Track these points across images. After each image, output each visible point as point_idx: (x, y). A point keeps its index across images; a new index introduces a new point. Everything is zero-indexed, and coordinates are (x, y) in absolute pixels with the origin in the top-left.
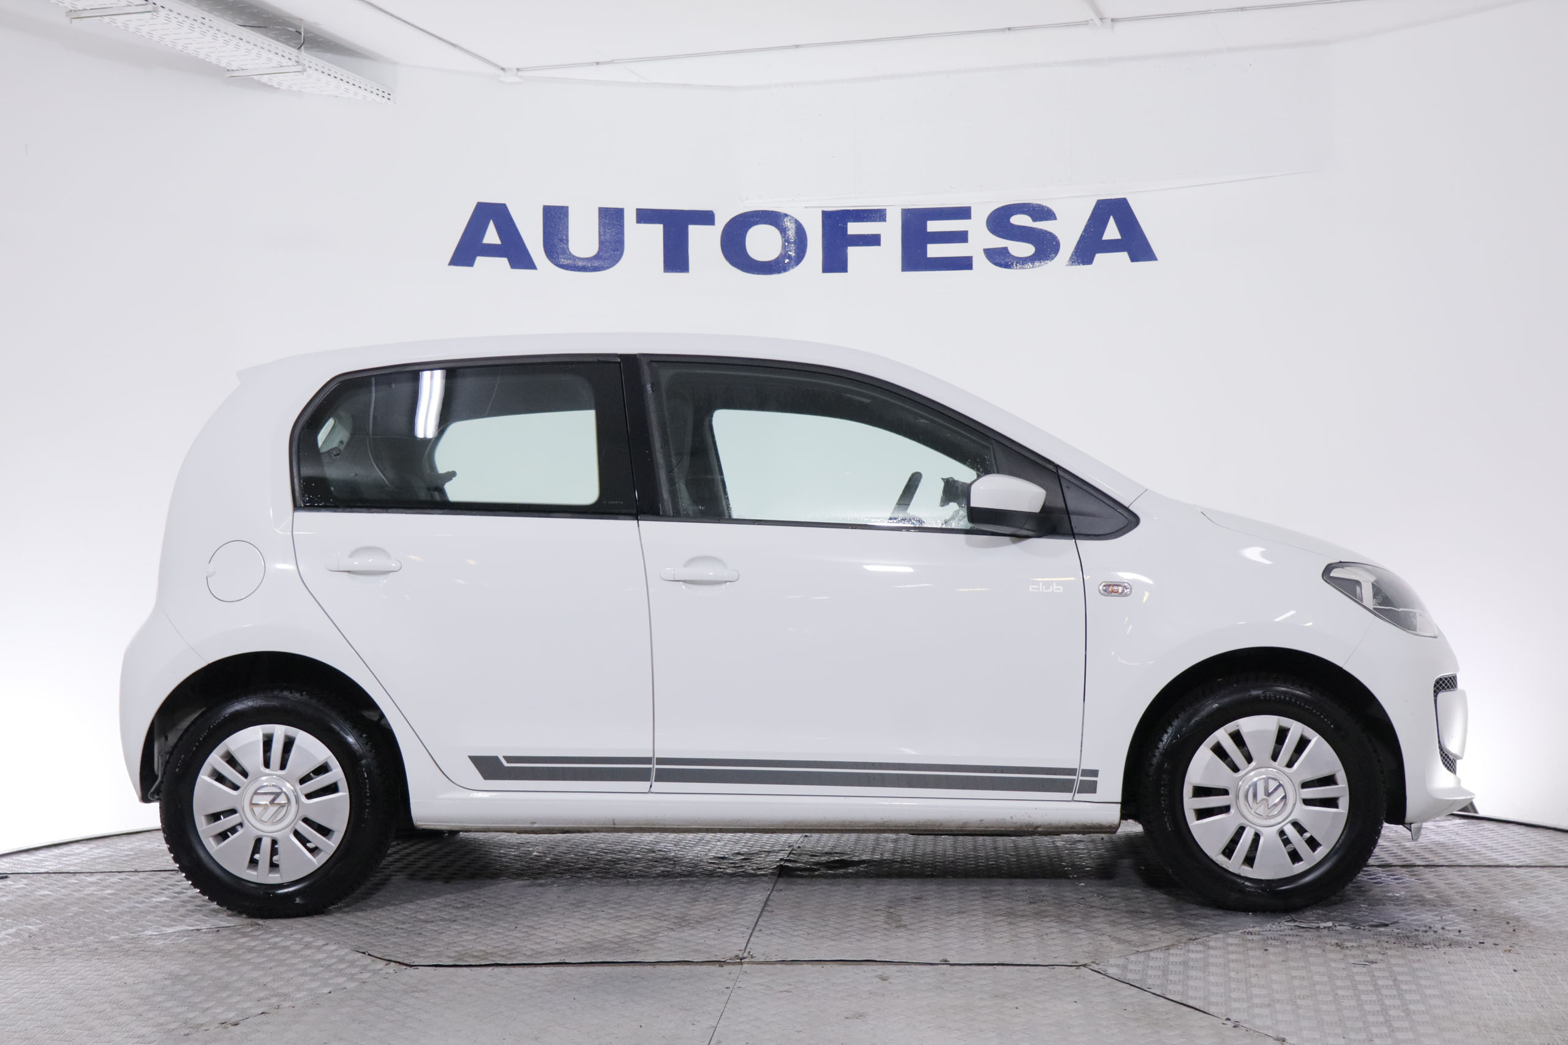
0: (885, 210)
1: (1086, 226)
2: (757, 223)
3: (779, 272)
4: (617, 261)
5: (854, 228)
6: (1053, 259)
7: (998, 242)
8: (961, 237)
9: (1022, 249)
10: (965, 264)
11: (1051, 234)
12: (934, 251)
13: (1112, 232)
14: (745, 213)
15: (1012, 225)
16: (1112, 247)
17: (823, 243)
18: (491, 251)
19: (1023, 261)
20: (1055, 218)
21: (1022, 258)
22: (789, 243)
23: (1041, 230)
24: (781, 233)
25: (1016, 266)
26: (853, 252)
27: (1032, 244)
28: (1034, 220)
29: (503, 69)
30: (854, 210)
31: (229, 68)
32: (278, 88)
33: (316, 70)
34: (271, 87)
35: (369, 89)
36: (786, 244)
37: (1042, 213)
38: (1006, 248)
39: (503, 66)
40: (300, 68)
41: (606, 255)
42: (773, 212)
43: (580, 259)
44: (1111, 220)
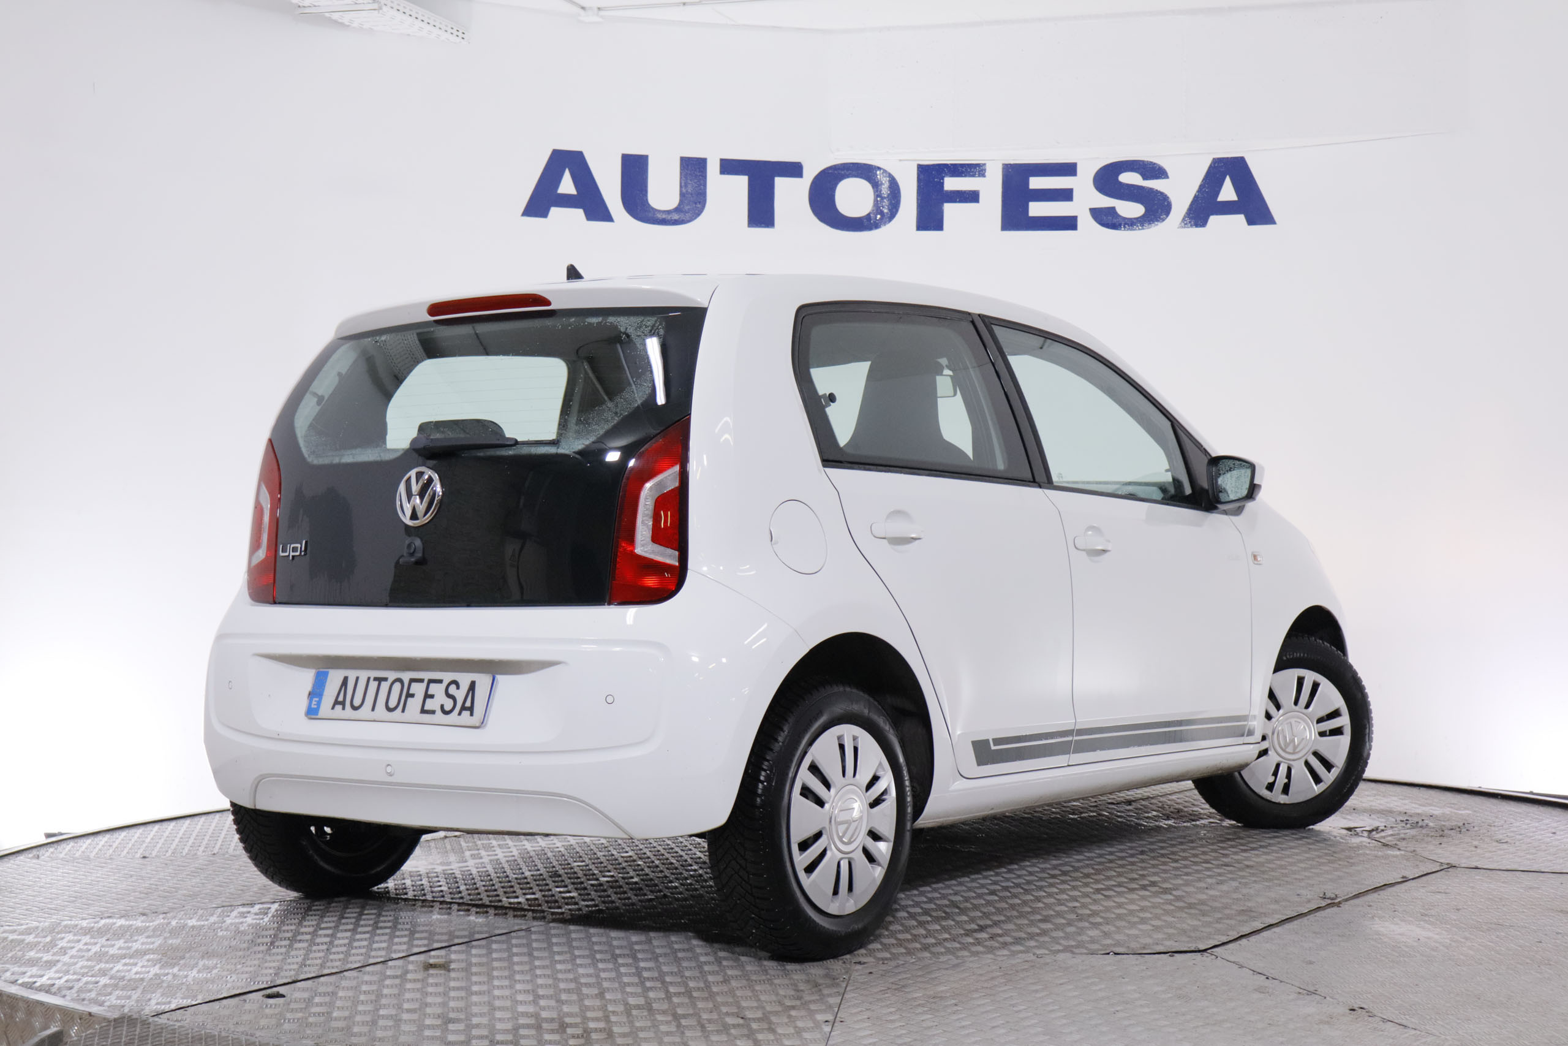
0: (985, 164)
1: (1200, 186)
2: (848, 176)
3: (870, 229)
4: (699, 215)
5: (951, 184)
6: (1164, 220)
7: (1105, 202)
8: (1066, 195)
9: (1131, 209)
10: (1069, 223)
11: (1162, 193)
12: (1037, 209)
13: (1228, 193)
14: (835, 166)
15: (1121, 183)
16: (1228, 208)
17: (918, 199)
18: (566, 201)
19: (1131, 223)
20: (1167, 177)
21: (1131, 219)
22: (883, 198)
23: (1151, 189)
24: (873, 187)
25: (1125, 227)
26: (951, 211)
27: (1142, 204)
28: (1145, 178)
29: (583, 8)
30: (952, 164)
31: (301, 4)
32: (348, 26)
33: (392, 8)
34: (342, 25)
35: (444, 28)
36: (879, 199)
37: (1153, 171)
38: (1114, 208)
39: (584, 5)
40: (376, 6)
41: (687, 208)
42: (865, 164)
43: (659, 211)
44: (1228, 181)
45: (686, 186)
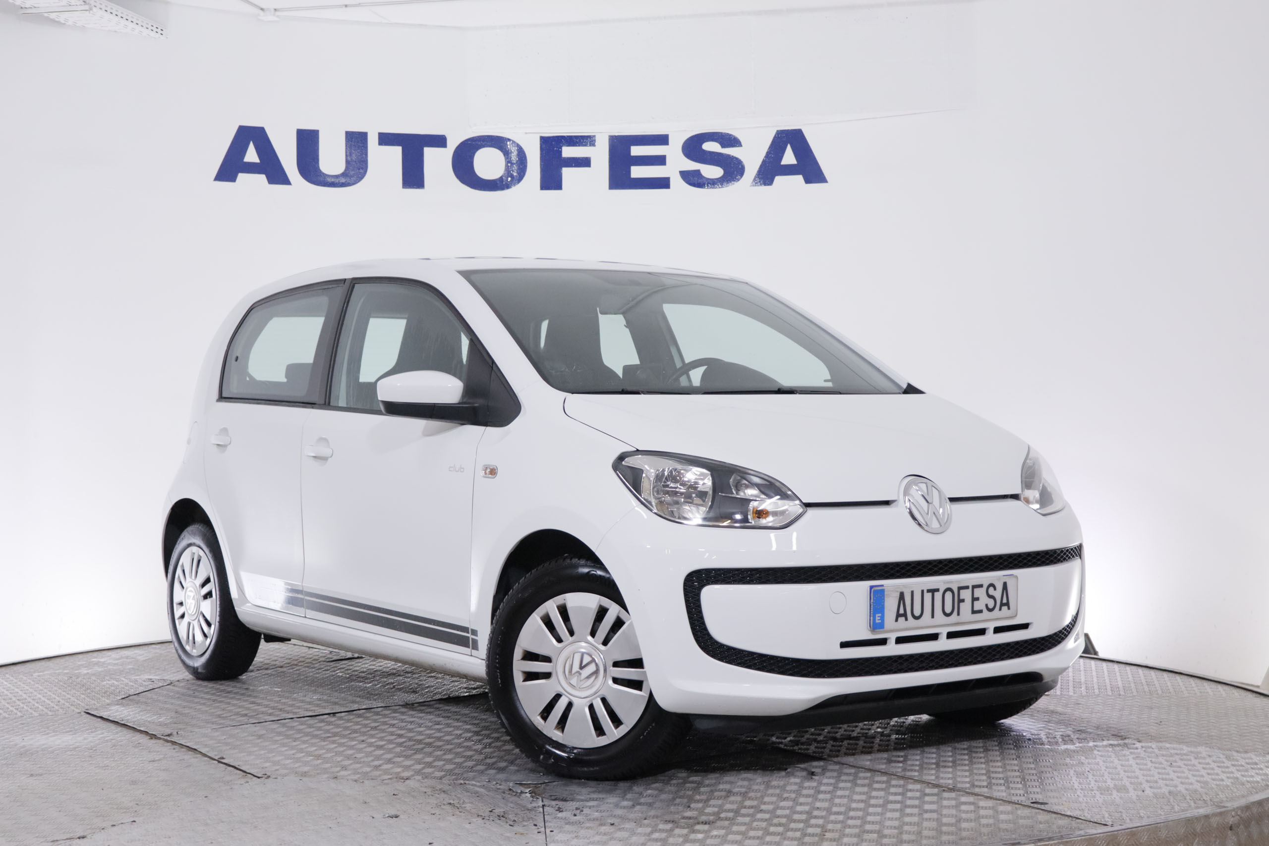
0: (594, 136)
1: (767, 152)
2: (484, 146)
3: (502, 189)
4: (361, 178)
5: (568, 152)
6: (739, 180)
7: (692, 166)
8: (660, 160)
9: (712, 172)
10: (663, 183)
11: (737, 159)
12: (637, 172)
13: (789, 158)
14: (473, 138)
15: (704, 150)
16: (789, 170)
17: (541, 165)
18: (251, 168)
19: (713, 183)
20: (741, 146)
21: (713, 179)
22: (512, 164)
23: (729, 156)
24: (504, 155)
25: (708, 186)
26: (567, 173)
27: (721, 167)
28: (723, 146)
29: (262, 9)
30: (568, 136)
31: (22, 6)
32: (64, 24)
33: (101, 9)
34: (59, 22)
35: (145, 26)
36: (509, 165)
37: (729, 141)
38: (699, 171)
39: (263, 7)
40: (87, 7)
41: (352, 173)
42: (497, 137)
43: (329, 176)
44: (789, 148)
45: (351, 154)
